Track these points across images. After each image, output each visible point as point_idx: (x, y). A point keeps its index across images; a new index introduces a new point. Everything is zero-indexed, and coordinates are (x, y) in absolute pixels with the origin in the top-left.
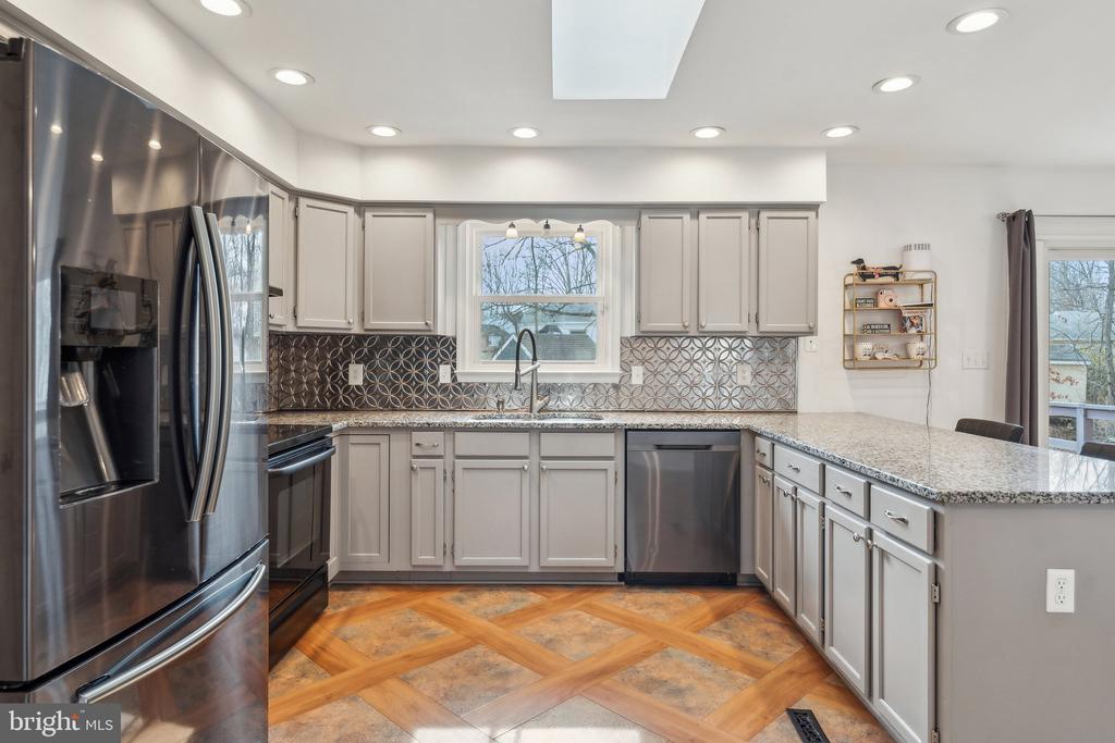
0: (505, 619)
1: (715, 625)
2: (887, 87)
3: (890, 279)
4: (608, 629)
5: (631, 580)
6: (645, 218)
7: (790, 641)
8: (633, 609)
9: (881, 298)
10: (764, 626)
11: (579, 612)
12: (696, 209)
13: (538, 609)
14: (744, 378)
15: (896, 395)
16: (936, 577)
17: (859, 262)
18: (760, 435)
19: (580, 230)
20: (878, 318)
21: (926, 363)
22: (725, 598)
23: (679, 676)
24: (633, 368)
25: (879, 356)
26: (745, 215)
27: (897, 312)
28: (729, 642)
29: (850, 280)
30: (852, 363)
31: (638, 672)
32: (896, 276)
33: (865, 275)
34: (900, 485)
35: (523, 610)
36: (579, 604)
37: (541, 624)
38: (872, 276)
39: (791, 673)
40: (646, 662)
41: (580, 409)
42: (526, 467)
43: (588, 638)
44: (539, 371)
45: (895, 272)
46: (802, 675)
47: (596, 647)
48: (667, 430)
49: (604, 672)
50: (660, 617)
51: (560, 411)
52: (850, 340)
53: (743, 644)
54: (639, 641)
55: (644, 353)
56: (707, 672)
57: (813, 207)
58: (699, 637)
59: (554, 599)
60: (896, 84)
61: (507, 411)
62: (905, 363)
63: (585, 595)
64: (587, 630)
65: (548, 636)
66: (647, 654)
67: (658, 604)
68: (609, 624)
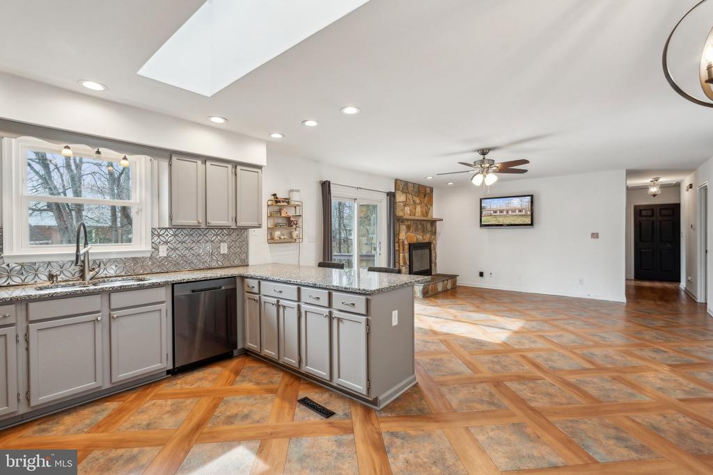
0: (97, 427)
1: (238, 378)
2: (308, 123)
3: (285, 204)
4: (182, 402)
5: (176, 372)
6: (174, 159)
7: (276, 372)
8: (187, 387)
9: (282, 211)
10: (260, 370)
11: (153, 402)
12: (205, 159)
13: (120, 411)
14: (224, 250)
15: (286, 254)
16: (368, 323)
17: (275, 195)
18: (247, 278)
19: (125, 158)
20: (280, 221)
21: (298, 240)
22: (233, 364)
23: (240, 409)
24: (160, 247)
25: (282, 237)
26: (230, 166)
27: (288, 218)
28: (250, 384)
29: (270, 203)
30: (271, 240)
31: (219, 417)
32: (288, 203)
33: (277, 201)
34: (350, 290)
35: (110, 415)
36: (149, 397)
37: (132, 418)
38: (280, 202)
39: (286, 385)
40: (218, 410)
41: (123, 274)
42: (99, 319)
43: (174, 412)
44: (90, 252)
45: (287, 201)
46: (291, 384)
47: (183, 415)
48: (199, 281)
49: (199, 426)
50: (206, 385)
51: (106, 277)
52: (271, 230)
53: (258, 381)
54: (205, 403)
55: (167, 238)
56: (251, 401)
57: (260, 167)
58: (234, 387)
59: (127, 401)
60: (311, 123)
61: (60, 281)
62: (291, 240)
63: (150, 389)
64: (168, 408)
65: (145, 423)
66: (215, 406)
67: (201, 379)
68: (180, 400)
